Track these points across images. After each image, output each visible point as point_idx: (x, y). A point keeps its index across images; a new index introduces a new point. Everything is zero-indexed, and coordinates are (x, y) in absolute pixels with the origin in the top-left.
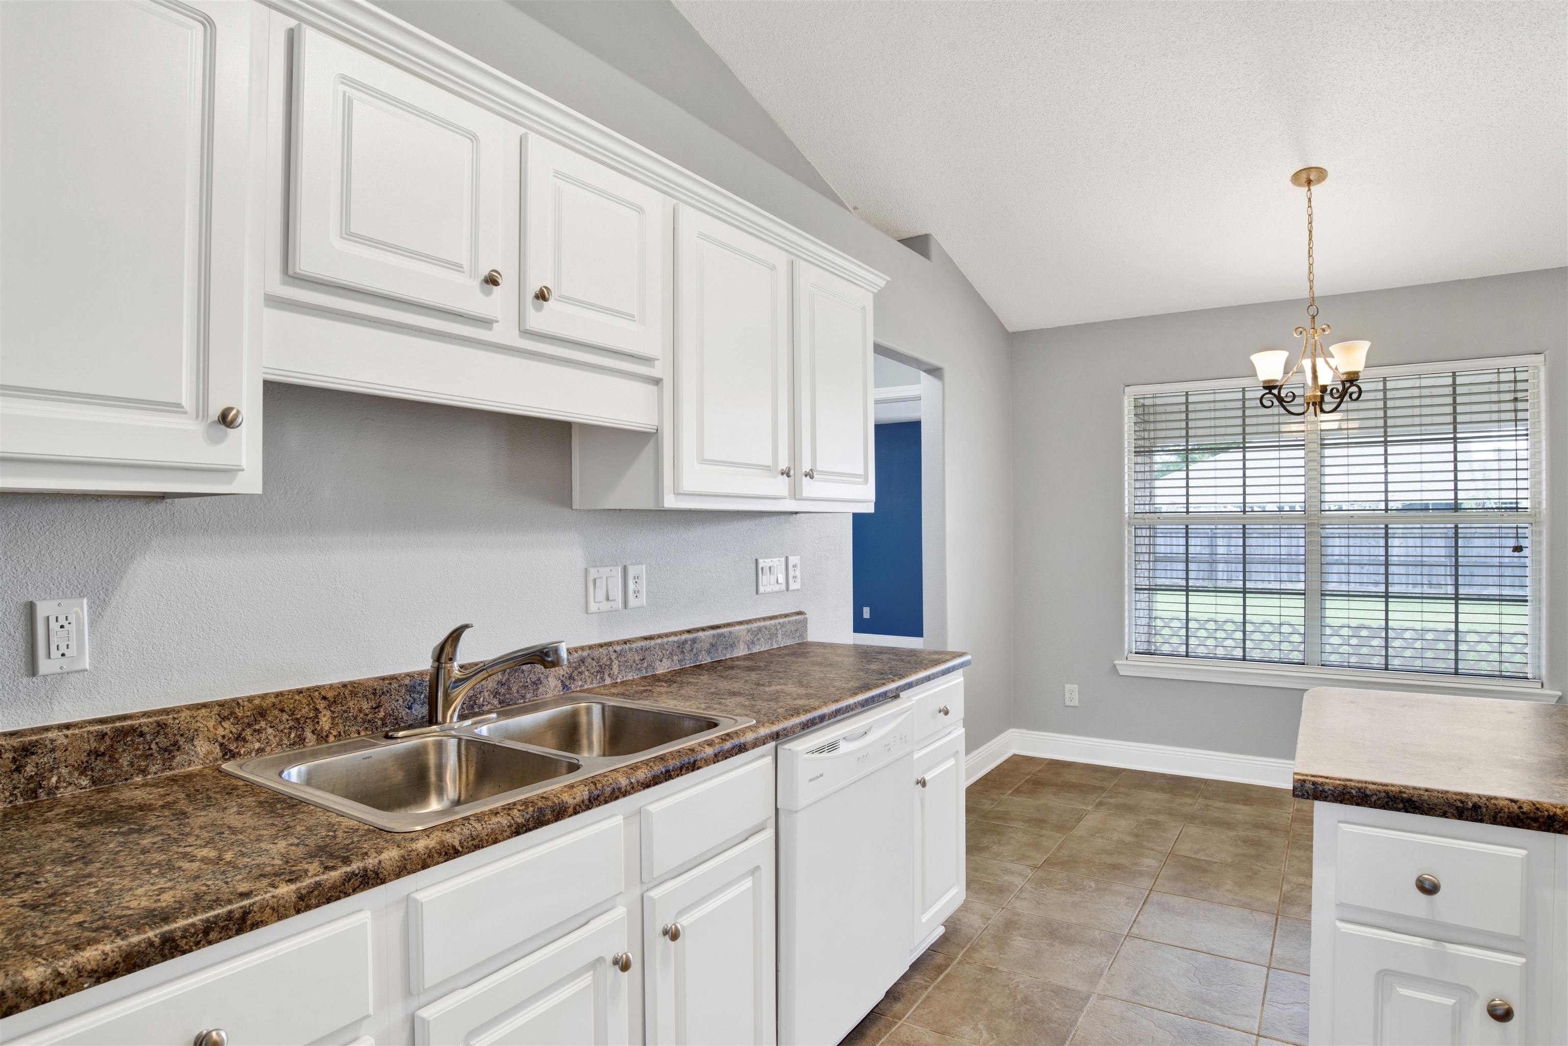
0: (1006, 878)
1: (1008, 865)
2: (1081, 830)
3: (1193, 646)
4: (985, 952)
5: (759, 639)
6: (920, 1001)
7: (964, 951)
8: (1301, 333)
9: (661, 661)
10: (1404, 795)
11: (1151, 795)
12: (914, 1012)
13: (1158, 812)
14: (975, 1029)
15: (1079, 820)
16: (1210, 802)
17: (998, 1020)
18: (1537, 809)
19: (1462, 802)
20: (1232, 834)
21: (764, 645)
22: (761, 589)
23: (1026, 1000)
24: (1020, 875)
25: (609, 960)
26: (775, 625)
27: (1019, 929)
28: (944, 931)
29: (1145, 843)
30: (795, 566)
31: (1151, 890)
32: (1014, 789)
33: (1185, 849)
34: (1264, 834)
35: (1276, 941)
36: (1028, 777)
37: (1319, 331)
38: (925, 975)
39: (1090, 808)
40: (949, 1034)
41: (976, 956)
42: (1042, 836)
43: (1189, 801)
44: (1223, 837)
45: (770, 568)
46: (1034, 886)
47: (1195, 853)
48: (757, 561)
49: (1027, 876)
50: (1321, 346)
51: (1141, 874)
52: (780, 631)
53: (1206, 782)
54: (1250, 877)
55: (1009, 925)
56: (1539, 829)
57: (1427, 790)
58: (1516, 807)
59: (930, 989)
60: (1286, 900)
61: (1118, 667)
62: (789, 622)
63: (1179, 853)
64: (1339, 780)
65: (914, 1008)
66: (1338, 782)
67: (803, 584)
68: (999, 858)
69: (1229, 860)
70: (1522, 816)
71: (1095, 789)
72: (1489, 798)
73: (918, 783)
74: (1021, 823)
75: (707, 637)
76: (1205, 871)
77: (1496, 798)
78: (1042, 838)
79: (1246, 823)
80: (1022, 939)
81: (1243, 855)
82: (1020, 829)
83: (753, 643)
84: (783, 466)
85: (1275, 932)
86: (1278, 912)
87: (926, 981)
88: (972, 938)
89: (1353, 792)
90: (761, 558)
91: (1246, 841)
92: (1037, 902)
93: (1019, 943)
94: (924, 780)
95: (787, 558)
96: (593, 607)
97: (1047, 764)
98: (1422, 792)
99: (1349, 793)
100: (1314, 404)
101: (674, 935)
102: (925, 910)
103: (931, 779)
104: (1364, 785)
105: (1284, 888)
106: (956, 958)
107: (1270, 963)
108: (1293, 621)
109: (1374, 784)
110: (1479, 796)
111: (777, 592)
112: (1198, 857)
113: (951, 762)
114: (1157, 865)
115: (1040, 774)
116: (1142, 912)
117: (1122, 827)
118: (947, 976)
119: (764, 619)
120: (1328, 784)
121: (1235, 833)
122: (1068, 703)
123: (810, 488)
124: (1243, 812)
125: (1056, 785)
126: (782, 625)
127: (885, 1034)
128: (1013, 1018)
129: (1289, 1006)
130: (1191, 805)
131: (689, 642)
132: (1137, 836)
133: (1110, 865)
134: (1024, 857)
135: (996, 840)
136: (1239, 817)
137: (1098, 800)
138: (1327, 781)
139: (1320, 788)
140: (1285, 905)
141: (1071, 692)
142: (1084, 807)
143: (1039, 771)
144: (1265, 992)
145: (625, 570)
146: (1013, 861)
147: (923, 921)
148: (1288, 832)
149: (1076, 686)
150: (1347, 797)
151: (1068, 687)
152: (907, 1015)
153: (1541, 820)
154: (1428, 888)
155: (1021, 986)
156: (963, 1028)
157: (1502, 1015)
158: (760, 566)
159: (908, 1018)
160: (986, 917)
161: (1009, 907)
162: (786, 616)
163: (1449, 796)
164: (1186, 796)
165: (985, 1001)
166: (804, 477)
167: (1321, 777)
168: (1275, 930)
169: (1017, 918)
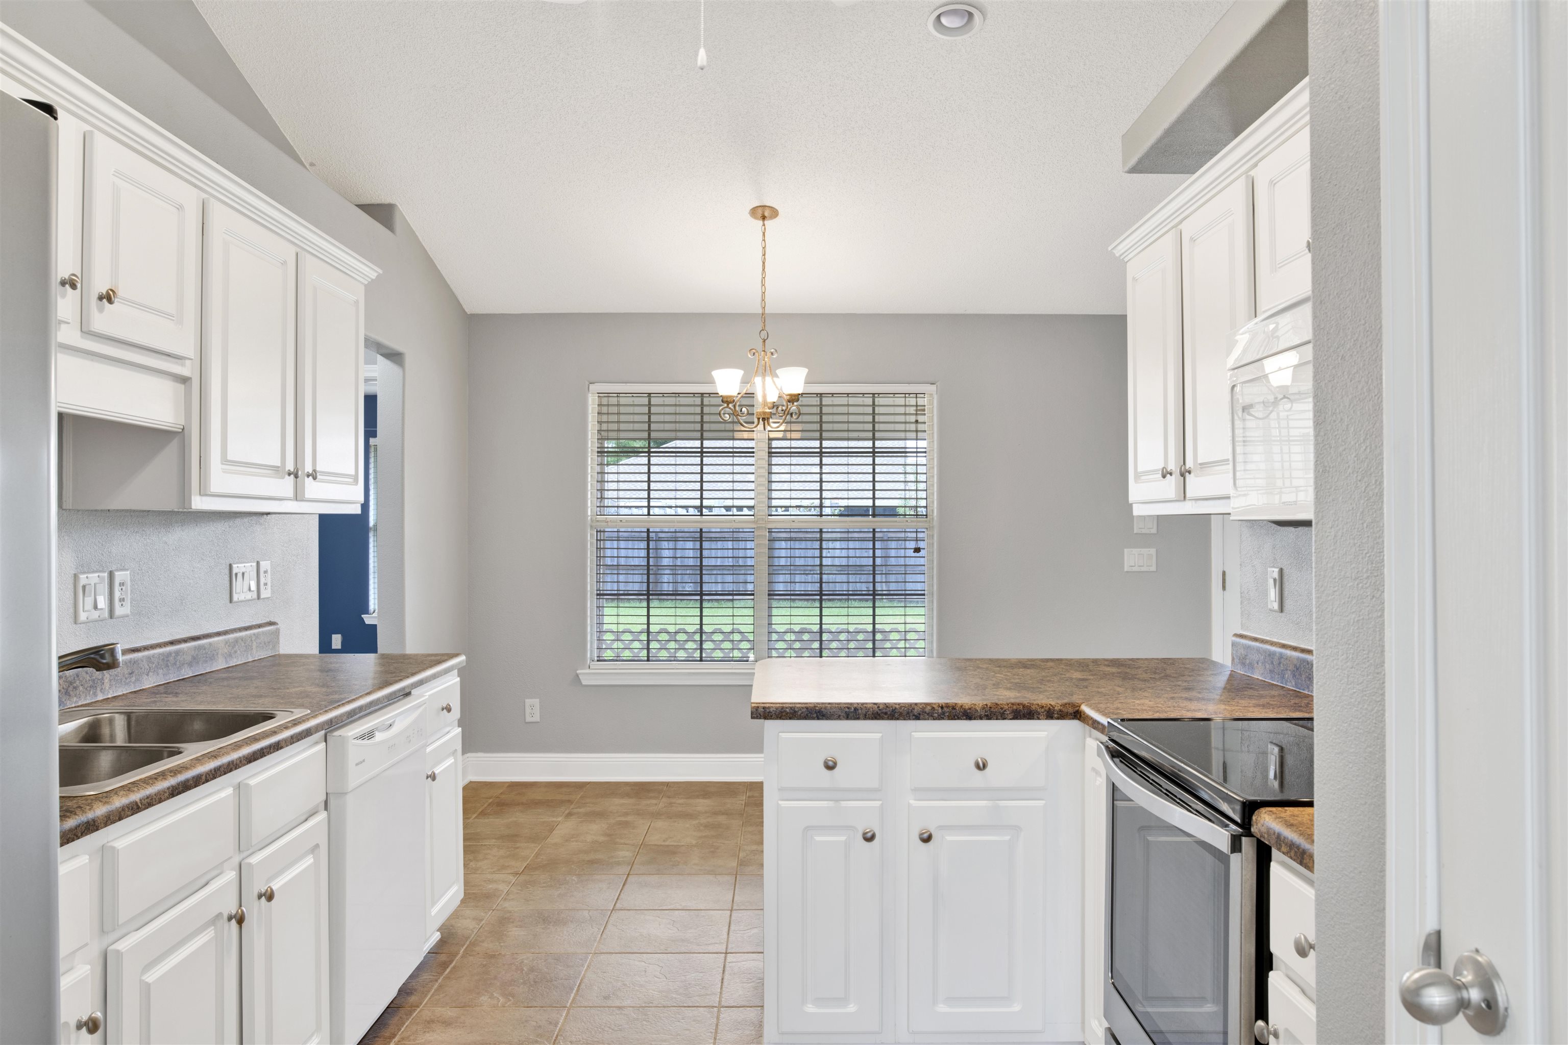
0: (491, 886)
1: (489, 876)
2: (556, 837)
3: (654, 651)
4: (485, 945)
5: (236, 652)
6: (433, 990)
7: (464, 947)
8: (754, 354)
9: (148, 675)
10: (817, 708)
11: (617, 801)
12: (430, 999)
13: (626, 814)
14: (492, 997)
15: (552, 830)
16: (673, 800)
17: (511, 988)
18: (887, 707)
19: (848, 708)
20: (695, 822)
21: (240, 659)
22: (235, 598)
23: (532, 970)
24: (503, 882)
25: (226, 916)
26: (250, 637)
27: (513, 922)
28: (440, 937)
29: (618, 840)
30: (266, 572)
31: (629, 874)
32: (478, 813)
33: (655, 839)
34: (721, 819)
35: (736, 892)
36: (491, 800)
37: (769, 354)
38: (432, 972)
39: (560, 819)
40: (469, 1006)
41: (477, 949)
42: (518, 848)
43: (654, 801)
44: (688, 826)
45: (243, 574)
46: (520, 888)
47: (664, 841)
48: (231, 566)
49: (511, 882)
50: (770, 367)
51: (618, 863)
52: (255, 643)
53: (667, 784)
54: (713, 852)
55: (504, 921)
56: (888, 719)
57: (829, 704)
58: (876, 707)
59: (440, 981)
60: (742, 863)
61: (581, 677)
62: (263, 632)
63: (650, 843)
64: (779, 703)
65: (429, 996)
66: (778, 705)
67: (273, 592)
68: (479, 872)
69: (694, 842)
70: (879, 712)
71: (562, 802)
72: (863, 704)
73: (427, 778)
74: (494, 840)
75: (189, 648)
76: (674, 853)
77: (866, 704)
78: (518, 850)
79: (706, 812)
80: (517, 929)
81: (705, 837)
82: (494, 845)
83: (230, 655)
84: (290, 466)
85: (735, 887)
86: (737, 873)
87: (434, 976)
88: (469, 937)
89: (788, 710)
90: (235, 564)
91: (706, 826)
92: (525, 899)
93: (515, 932)
94: (434, 774)
95: (258, 563)
96: (83, 616)
97: (508, 787)
98: (827, 705)
99: (785, 711)
100: (764, 419)
101: (270, 896)
102: (434, 903)
103: (439, 773)
104: (794, 705)
105: (740, 855)
106: (457, 954)
107: (732, 908)
108: (743, 628)
109: (800, 703)
110: (858, 704)
111: (249, 600)
112: (667, 843)
113: (451, 760)
114: (631, 855)
115: (503, 796)
116: (623, 891)
117: (594, 831)
118: (454, 967)
119: (241, 629)
120: (772, 707)
121: (697, 822)
122: (529, 719)
123: (312, 488)
124: (702, 804)
125: (523, 804)
126: (257, 636)
127: (408, 1019)
128: (524, 983)
129: (749, 931)
130: (656, 804)
131: (173, 655)
132: (609, 835)
133: (589, 861)
134: (504, 867)
135: (471, 858)
136: (699, 808)
137: (567, 812)
138: (772, 705)
139: (768, 711)
140: (742, 867)
141: (532, 707)
142: (554, 819)
143: (501, 793)
144: (729, 926)
145: (111, 575)
146: (494, 873)
147: (433, 914)
148: (742, 815)
149: (538, 700)
150: (784, 714)
151: (528, 702)
152: (424, 1003)
153: (889, 713)
154: (830, 766)
155: (525, 961)
156: (481, 999)
157: (869, 838)
158: (234, 572)
159: (426, 1004)
160: (479, 920)
161: (499, 908)
162: (259, 626)
163: (842, 706)
164: (651, 798)
165: (495, 978)
166: (306, 478)
167: (768, 703)
168: (735, 885)
169: (508, 915)
